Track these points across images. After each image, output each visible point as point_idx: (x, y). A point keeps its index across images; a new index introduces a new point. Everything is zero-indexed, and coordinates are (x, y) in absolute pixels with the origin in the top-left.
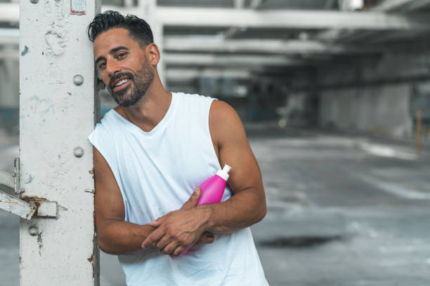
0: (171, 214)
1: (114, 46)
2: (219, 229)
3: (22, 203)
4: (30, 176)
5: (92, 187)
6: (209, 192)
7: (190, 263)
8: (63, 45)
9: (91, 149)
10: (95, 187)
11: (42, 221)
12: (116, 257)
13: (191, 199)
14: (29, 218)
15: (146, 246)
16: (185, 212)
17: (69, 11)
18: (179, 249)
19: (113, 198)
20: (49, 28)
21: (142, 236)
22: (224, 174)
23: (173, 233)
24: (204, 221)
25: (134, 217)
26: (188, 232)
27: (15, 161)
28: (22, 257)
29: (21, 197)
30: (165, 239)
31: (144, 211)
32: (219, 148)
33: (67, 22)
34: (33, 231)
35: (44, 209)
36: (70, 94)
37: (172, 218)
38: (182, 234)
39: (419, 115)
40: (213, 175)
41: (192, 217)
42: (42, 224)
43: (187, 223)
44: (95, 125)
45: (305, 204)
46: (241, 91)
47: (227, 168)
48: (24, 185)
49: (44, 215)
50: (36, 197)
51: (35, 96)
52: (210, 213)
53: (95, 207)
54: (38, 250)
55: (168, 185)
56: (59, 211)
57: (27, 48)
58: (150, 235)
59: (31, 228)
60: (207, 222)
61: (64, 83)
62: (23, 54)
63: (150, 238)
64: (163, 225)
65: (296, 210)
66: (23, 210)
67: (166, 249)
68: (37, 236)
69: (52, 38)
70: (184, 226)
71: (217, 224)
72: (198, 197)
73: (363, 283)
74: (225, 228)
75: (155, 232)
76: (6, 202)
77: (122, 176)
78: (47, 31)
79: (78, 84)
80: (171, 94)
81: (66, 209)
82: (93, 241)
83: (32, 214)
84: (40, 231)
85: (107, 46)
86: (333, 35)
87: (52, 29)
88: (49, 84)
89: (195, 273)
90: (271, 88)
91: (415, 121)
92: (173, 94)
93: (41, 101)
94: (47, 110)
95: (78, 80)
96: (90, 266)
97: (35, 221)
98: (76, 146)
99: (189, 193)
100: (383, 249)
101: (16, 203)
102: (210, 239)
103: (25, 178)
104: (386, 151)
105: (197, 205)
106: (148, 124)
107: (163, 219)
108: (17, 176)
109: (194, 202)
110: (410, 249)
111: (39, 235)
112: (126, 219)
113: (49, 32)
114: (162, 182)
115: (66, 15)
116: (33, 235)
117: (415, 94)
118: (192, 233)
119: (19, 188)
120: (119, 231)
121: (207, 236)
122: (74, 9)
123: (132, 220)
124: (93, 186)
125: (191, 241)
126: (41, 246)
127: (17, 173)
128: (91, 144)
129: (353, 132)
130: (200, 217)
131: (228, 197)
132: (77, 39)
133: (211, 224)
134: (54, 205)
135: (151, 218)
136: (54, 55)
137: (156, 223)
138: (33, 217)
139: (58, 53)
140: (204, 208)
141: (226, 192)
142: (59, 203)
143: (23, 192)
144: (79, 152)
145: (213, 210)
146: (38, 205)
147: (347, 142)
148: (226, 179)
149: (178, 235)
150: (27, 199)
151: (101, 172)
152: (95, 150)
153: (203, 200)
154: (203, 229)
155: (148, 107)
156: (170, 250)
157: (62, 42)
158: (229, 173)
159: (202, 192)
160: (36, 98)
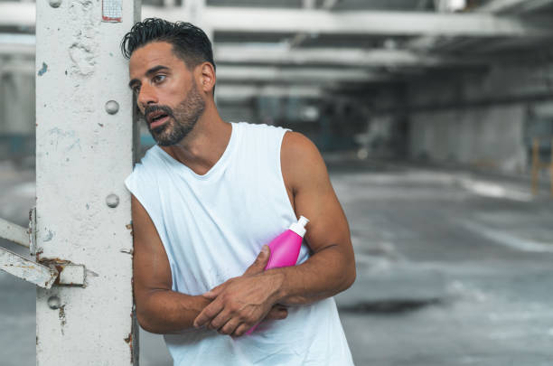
0: (231, 282)
1: (152, 65)
2: (293, 300)
3: (40, 267)
4: (50, 232)
5: (129, 247)
6: (281, 252)
7: (257, 345)
8: (92, 61)
9: (129, 196)
10: (134, 246)
11: (65, 291)
12: (161, 337)
13: (256, 262)
14: (49, 287)
15: (199, 324)
16: (250, 279)
17: (100, 18)
18: (241, 328)
19: (156, 260)
20: (75, 40)
21: (194, 310)
22: (299, 228)
23: (234, 306)
24: (274, 290)
25: (184, 286)
26: (253, 305)
27: (31, 212)
28: (40, 337)
29: (37, 259)
30: (223, 314)
32: (294, 193)
33: (98, 32)
34: (54, 303)
35: (68, 275)
36: (101, 125)
37: (232, 288)
38: (246, 307)
39: (536, 144)
40: (286, 230)
41: (258, 286)
42: (65, 294)
43: (252, 293)
44: (134, 166)
45: (392, 258)
46: (311, 113)
47: (304, 221)
48: (41, 244)
49: (68, 282)
50: (58, 259)
51: (56, 128)
52: (282, 280)
53: (133, 272)
54: (61, 327)
55: (227, 243)
56: (88, 277)
57: (45, 66)
58: (204, 310)
59: (51, 299)
60: (278, 292)
61: (93, 112)
62: (40, 73)
63: (205, 314)
64: (220, 297)
65: (382, 266)
66: (41, 277)
67: (225, 328)
68: (59, 310)
69: (78, 53)
70: (248, 298)
71: (292, 294)
72: (265, 259)
73: (469, 360)
74: (303, 299)
75: (210, 306)
76: (19, 266)
77: (168, 228)
78: (72, 44)
79: (112, 113)
80: (231, 125)
81: (96, 275)
82: (132, 316)
83: (52, 282)
84: (63, 304)
85: (144, 66)
86: (426, 43)
87: (78, 41)
88: (75, 112)
89: (263, 359)
90: (348, 109)
91: (530, 152)
92: (234, 125)
93: (65, 135)
94: (72, 147)
95: (111, 107)
96: (127, 348)
97: (56, 290)
98: (109, 193)
99: (255, 253)
100: (494, 317)
101: (33, 267)
102: (282, 313)
103: (43, 234)
104: (494, 190)
105: (264, 269)
106: (201, 164)
107: (221, 289)
108: (33, 233)
109: (261, 266)
110: (527, 316)
111: (62, 309)
112: (173, 288)
113: (74, 45)
114: (221, 240)
115: (96, 24)
116: (54, 308)
117: (530, 117)
118: (258, 306)
119: (35, 248)
120: (164, 303)
121: (279, 309)
122: (106, 15)
123: (182, 290)
124: (131, 244)
125: (258, 317)
126: (63, 323)
127: (33, 228)
129: (452, 165)
130: (269, 286)
131: (306, 259)
132: (111, 55)
133: (284, 294)
134: (81, 269)
135: (206, 286)
136: (81, 74)
137: (212, 294)
138: (53, 286)
139: (84, 73)
140: (274, 274)
141: (303, 251)
142: (87, 267)
143: (42, 252)
144: (113, 201)
145: (285, 275)
146: (60, 269)
147: (445, 178)
148: (302, 236)
149: (240, 309)
150: (45, 262)
151: (141, 227)
152: (133, 199)
153: (273, 263)
154: (273, 301)
155: (199, 144)
156: (230, 329)
157: (91, 58)
158: (306, 227)
160: (57, 130)
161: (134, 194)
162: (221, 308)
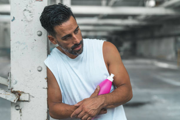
0: (85, 100)
3: (12, 94)
4: (16, 81)
5: (46, 86)
6: (104, 87)
8: (32, 16)
9: (46, 67)
10: (48, 86)
11: (22, 103)
13: (95, 92)
14: (15, 102)
15: (73, 117)
16: (92, 99)
18: (89, 118)
19: (56, 91)
20: (25, 8)
21: (71, 111)
22: (111, 78)
23: (86, 110)
24: (102, 103)
25: (67, 101)
26: (94, 110)
27: (9, 73)
29: (11, 91)
30: (82, 113)
31: (72, 98)
32: (108, 65)
33: (34, 5)
34: (17, 108)
35: (23, 97)
36: (35, 40)
37: (85, 103)
38: (91, 110)
39: (179, 50)
40: (106, 79)
41: (96, 102)
43: (93, 105)
44: (48, 56)
47: (112, 75)
48: (13, 85)
49: (23, 100)
50: (19, 91)
51: (18, 41)
52: (104, 99)
53: (48, 96)
54: (20, 117)
55: (83, 85)
56: (30, 98)
57: (14, 18)
58: (75, 111)
59: (16, 106)
60: (103, 104)
61: (32, 35)
62: (12, 21)
63: (75, 113)
64: (81, 106)
66: (12, 98)
68: (19, 110)
69: (26, 13)
70: (92, 107)
71: (109, 105)
72: (98, 91)
75: (77, 110)
76: (4, 94)
77: (61, 81)
78: (24, 9)
79: (40, 35)
81: (33, 97)
82: (47, 112)
83: (17, 100)
84: (21, 108)
86: (142, 17)
88: (25, 35)
93: (22, 44)
94: (24, 48)
95: (39, 33)
97: (18, 103)
98: (38, 66)
99: (94, 89)
101: (9, 94)
102: (105, 112)
103: (13, 82)
104: (165, 65)
107: (81, 103)
108: (10, 81)
109: (97, 94)
111: (21, 110)
112: (63, 102)
114: (81, 84)
115: (33, 2)
116: (18, 110)
117: (176, 42)
118: (96, 110)
119: (10, 87)
121: (104, 110)
123: (66, 103)
125: (95, 114)
126: (21, 115)
127: (10, 79)
128: (45, 65)
130: (100, 102)
132: (39, 13)
133: (105, 105)
134: (28, 95)
135: (75, 102)
136: (28, 21)
138: (17, 101)
139: (29, 20)
140: (102, 97)
141: (112, 88)
142: (30, 94)
143: (13, 88)
144: (40, 69)
145: (106, 97)
146: (20, 95)
148: (112, 81)
149: (89, 111)
150: (14, 92)
151: (50, 79)
153: (101, 93)
154: (101, 107)
156: (84, 119)
157: (31, 15)
158: (113, 78)
159: (100, 88)
160: (19, 42)
161: (48, 67)
162: (81, 110)
